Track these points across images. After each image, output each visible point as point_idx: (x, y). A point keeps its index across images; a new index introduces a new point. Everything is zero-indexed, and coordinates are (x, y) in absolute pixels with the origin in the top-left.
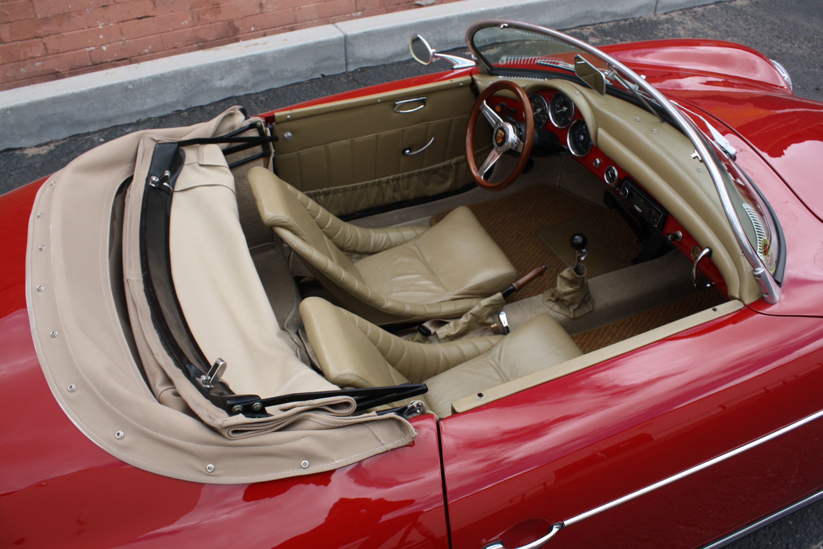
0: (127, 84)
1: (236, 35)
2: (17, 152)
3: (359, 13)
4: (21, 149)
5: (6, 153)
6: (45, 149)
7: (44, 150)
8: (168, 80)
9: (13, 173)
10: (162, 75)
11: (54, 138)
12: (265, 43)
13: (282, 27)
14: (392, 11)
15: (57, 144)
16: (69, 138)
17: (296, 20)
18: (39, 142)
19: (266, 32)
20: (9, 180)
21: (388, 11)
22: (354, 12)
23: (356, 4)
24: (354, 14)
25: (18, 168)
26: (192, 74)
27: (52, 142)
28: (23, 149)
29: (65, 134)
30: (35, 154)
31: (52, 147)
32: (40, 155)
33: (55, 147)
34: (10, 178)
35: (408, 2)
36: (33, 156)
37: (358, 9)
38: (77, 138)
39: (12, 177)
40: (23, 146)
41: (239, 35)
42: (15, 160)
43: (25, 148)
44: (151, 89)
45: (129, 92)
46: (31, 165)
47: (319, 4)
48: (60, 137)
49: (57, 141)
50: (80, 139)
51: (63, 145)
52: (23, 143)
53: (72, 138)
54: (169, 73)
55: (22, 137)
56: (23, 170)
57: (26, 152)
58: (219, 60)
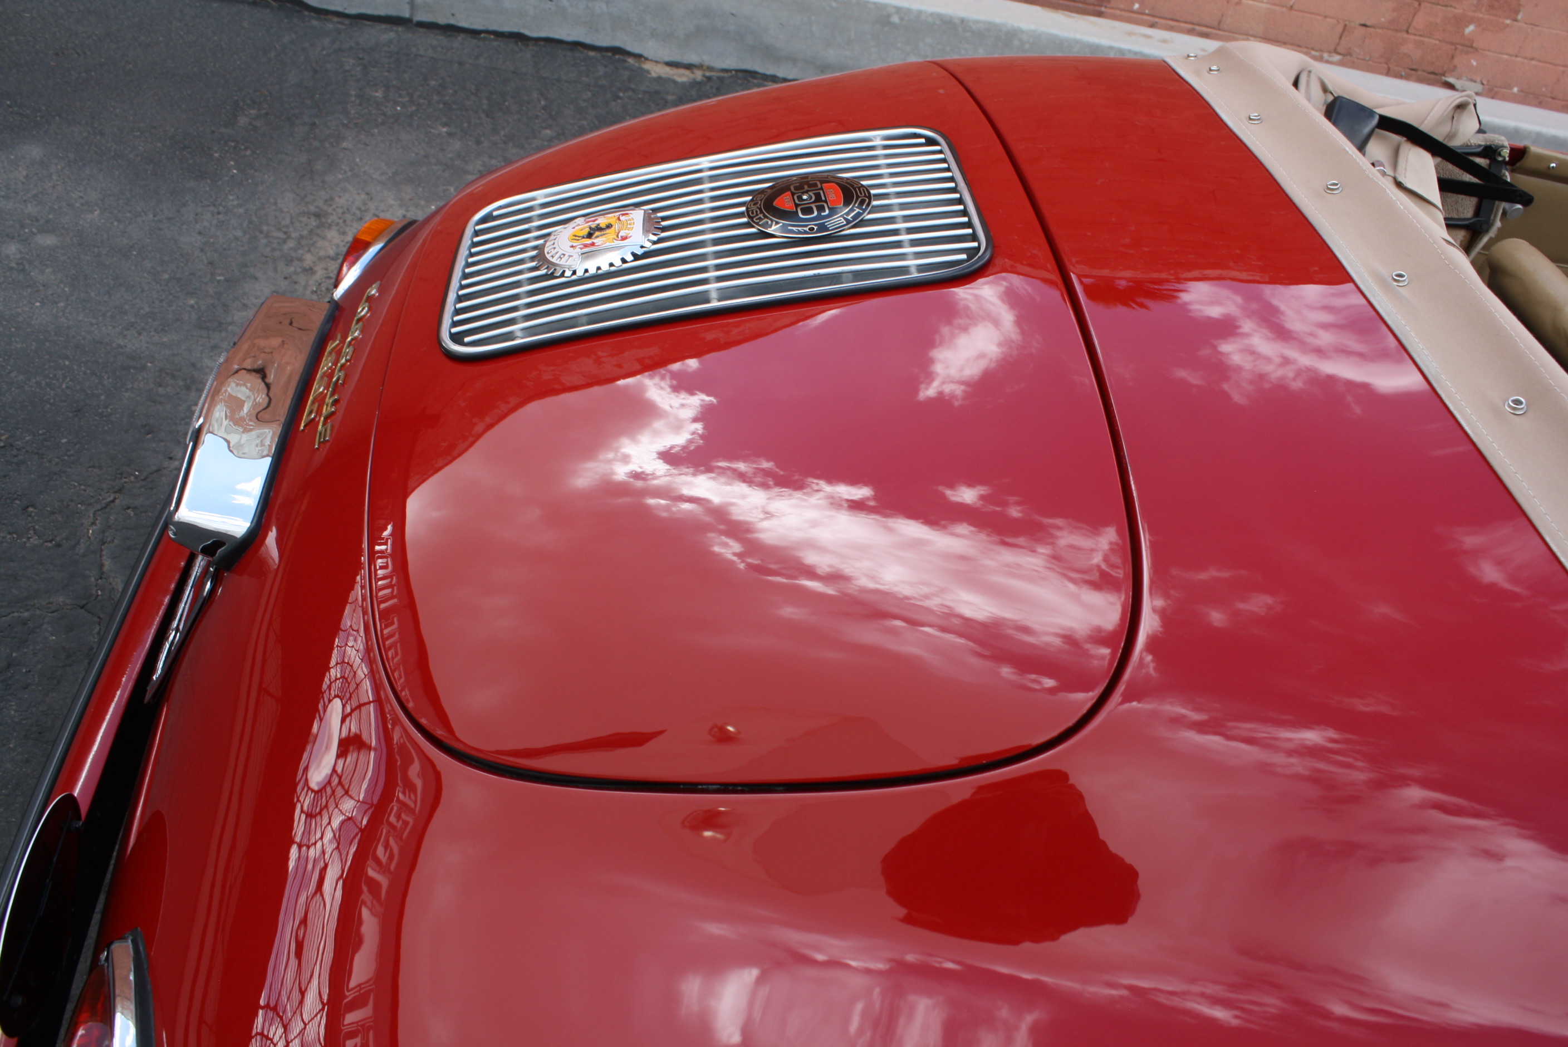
0: (893, 11)
1: (1101, 6)
2: (631, 60)
3: (1337, 58)
4: (639, 56)
5: (610, 54)
6: (683, 75)
7: (682, 77)
8: (968, 34)
9: (621, 94)
10: (963, 21)
11: (707, 60)
12: (1165, 41)
13: (1189, 26)
14: (1398, 76)
15: (708, 74)
16: (734, 72)
17: (1220, 23)
18: (677, 58)
19: (1157, 23)
20: (613, 104)
21: (1389, 73)
22: (1329, 52)
23: (1340, 38)
24: (1326, 56)
25: (633, 91)
26: (1016, 43)
27: (700, 67)
28: (643, 59)
29: (731, 62)
30: (664, 76)
31: (698, 75)
32: (674, 82)
33: (705, 79)
34: (614, 100)
35: (1433, 73)
36: (659, 79)
37: (1340, 49)
38: (750, 79)
39: (619, 101)
40: (645, 54)
41: (1106, 7)
42: (626, 74)
43: (646, 59)
44: (929, 40)
45: (886, 29)
46: (657, 92)
47: (1277, 8)
48: (720, 64)
49: (710, 69)
50: (755, 81)
51: (721, 80)
52: (650, 48)
53: (740, 75)
54: (978, 22)
55: (654, 34)
56: (640, 96)
57: (647, 66)
58: (1078, 36)
